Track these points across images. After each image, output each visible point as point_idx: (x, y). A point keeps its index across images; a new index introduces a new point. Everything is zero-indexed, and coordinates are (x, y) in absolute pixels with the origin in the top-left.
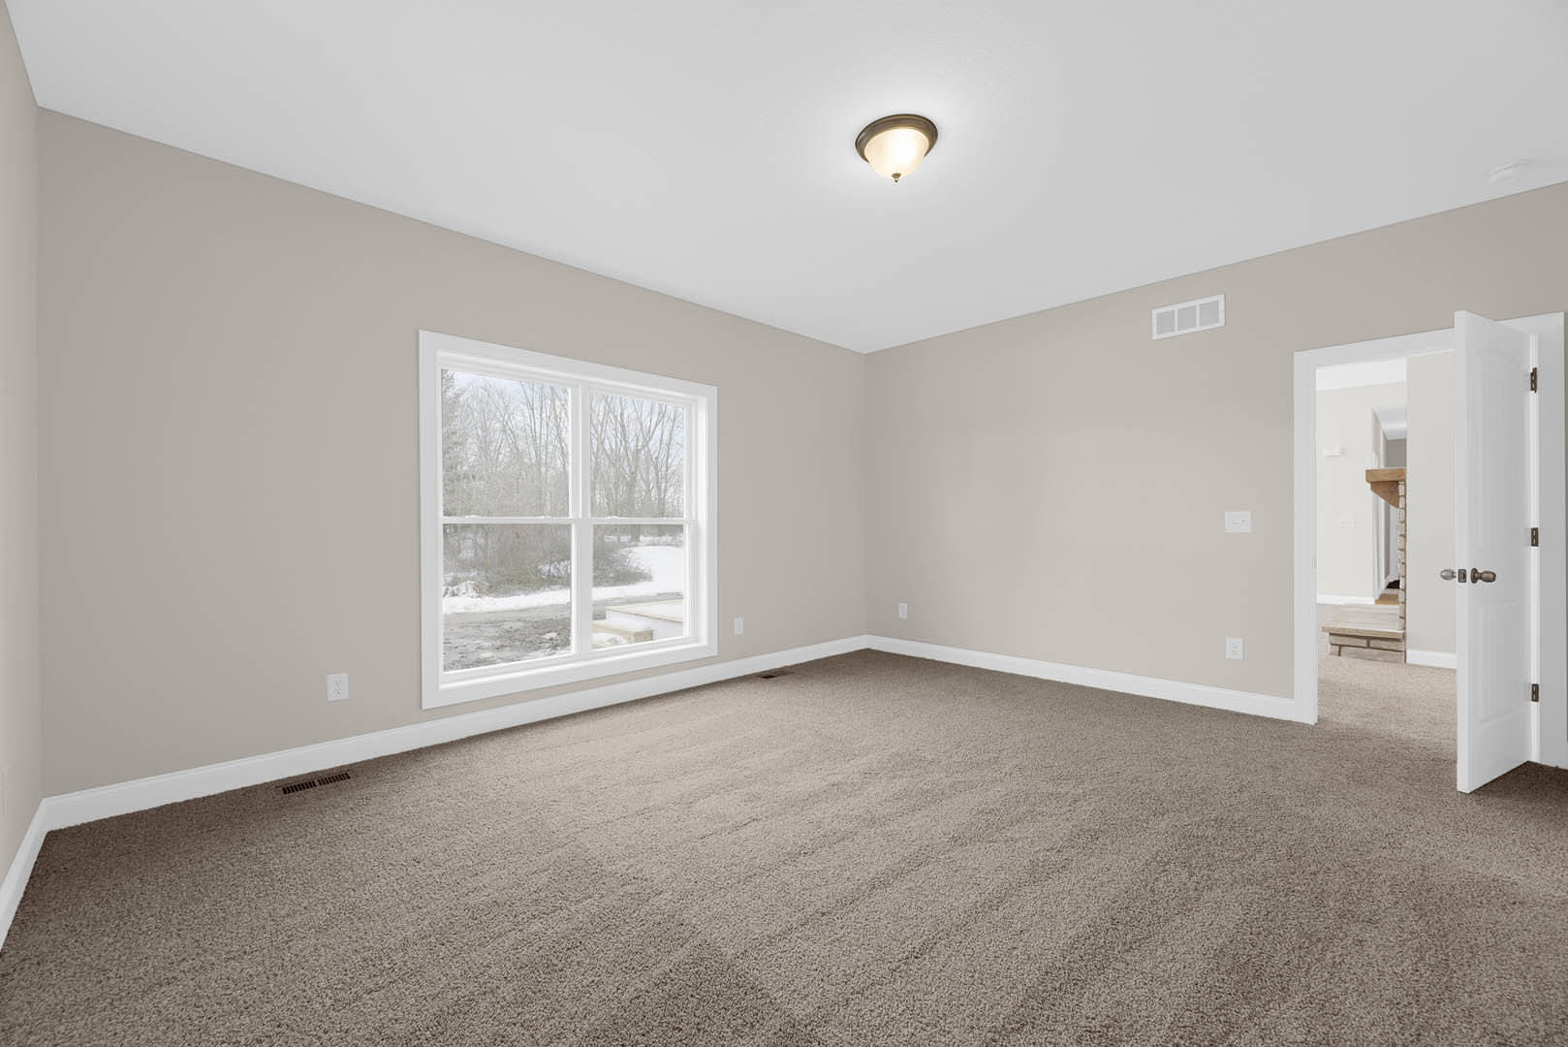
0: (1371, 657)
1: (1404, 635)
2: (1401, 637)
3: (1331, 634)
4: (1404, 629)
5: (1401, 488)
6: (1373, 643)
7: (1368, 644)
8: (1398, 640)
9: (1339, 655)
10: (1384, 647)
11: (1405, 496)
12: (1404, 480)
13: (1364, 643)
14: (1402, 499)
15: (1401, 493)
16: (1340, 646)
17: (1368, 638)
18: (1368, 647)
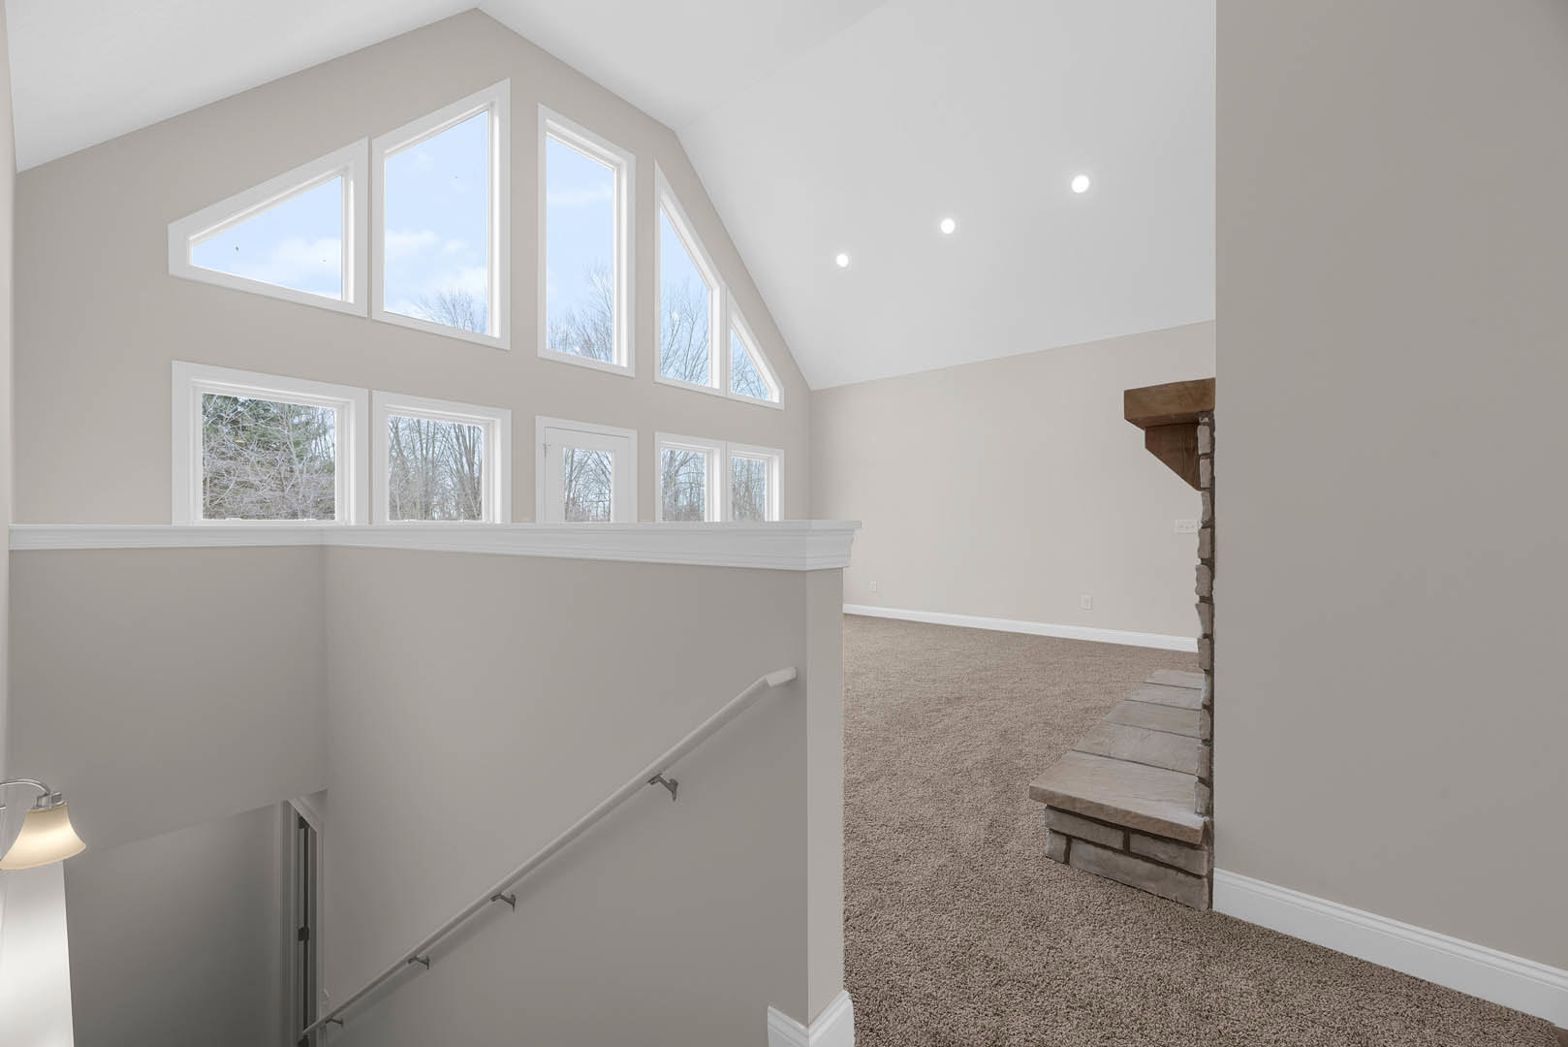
0: (1128, 879)
1: (1208, 832)
2: (1198, 839)
3: (1050, 807)
4: (1209, 811)
5: (1202, 433)
6: (1138, 844)
7: (1127, 843)
8: (1193, 846)
9: (1067, 862)
10: (1162, 857)
11: (1210, 456)
12: (1210, 413)
13: (1116, 840)
14: (1204, 463)
15: (1203, 448)
16: (1069, 839)
17: (1128, 832)
18: (1126, 851)
